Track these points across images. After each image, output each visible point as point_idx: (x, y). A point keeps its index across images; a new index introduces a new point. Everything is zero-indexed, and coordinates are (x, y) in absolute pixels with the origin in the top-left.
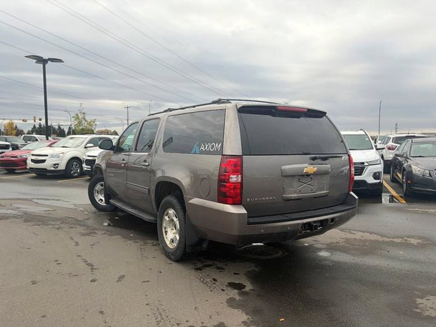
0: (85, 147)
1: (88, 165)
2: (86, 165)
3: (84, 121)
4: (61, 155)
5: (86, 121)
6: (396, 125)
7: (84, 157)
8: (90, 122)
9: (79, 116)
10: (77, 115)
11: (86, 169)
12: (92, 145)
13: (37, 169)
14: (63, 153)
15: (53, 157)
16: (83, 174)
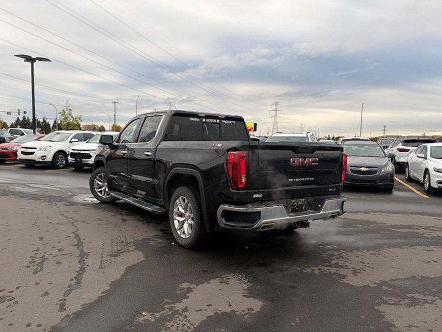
0: (70, 142)
1: (73, 158)
2: (71, 157)
3: (70, 117)
5: (72, 117)
6: (385, 127)
7: (69, 150)
8: (76, 118)
9: (66, 112)
10: (64, 111)
11: (70, 161)
12: (77, 140)
13: (26, 160)
14: (50, 146)
15: (41, 150)
16: (68, 165)
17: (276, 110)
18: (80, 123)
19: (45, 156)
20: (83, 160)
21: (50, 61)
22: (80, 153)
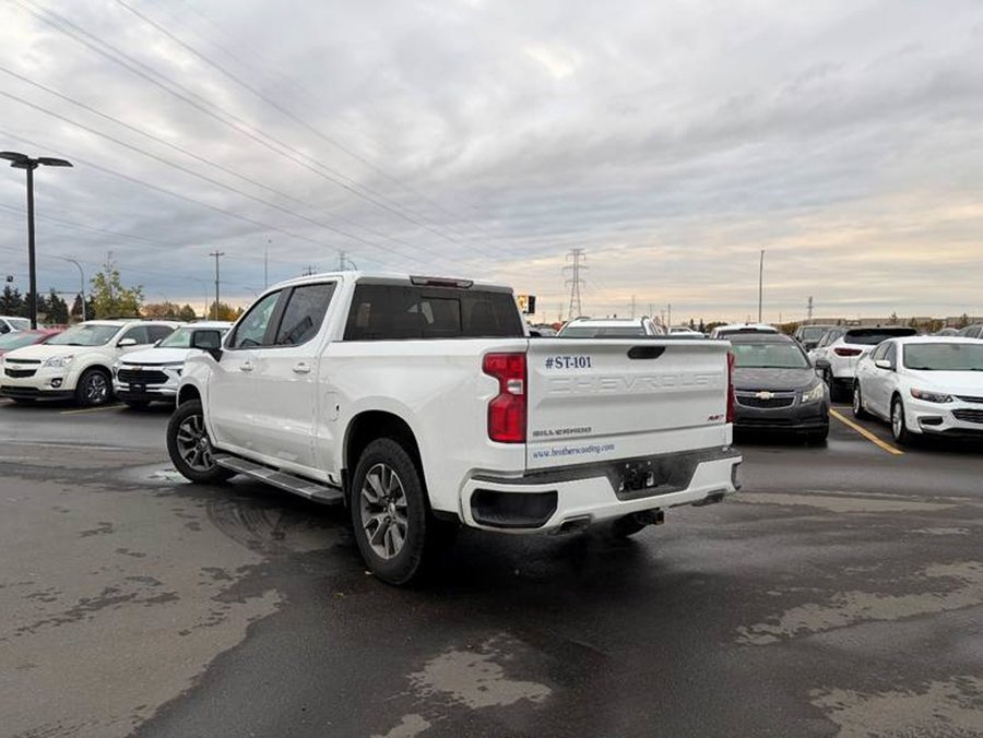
0: (119, 346)
1: (125, 381)
2: (120, 380)
3: (115, 290)
4: (67, 361)
5: (120, 289)
6: (810, 301)
7: (116, 365)
8: (130, 292)
9: (106, 277)
10: (101, 276)
11: (119, 388)
12: (133, 341)
13: (16, 388)
14: (71, 357)
15: (50, 365)
16: (112, 398)
17: (576, 268)
18: (138, 301)
19: (61, 379)
20: (148, 386)
21: (71, 165)
22: (140, 371)
